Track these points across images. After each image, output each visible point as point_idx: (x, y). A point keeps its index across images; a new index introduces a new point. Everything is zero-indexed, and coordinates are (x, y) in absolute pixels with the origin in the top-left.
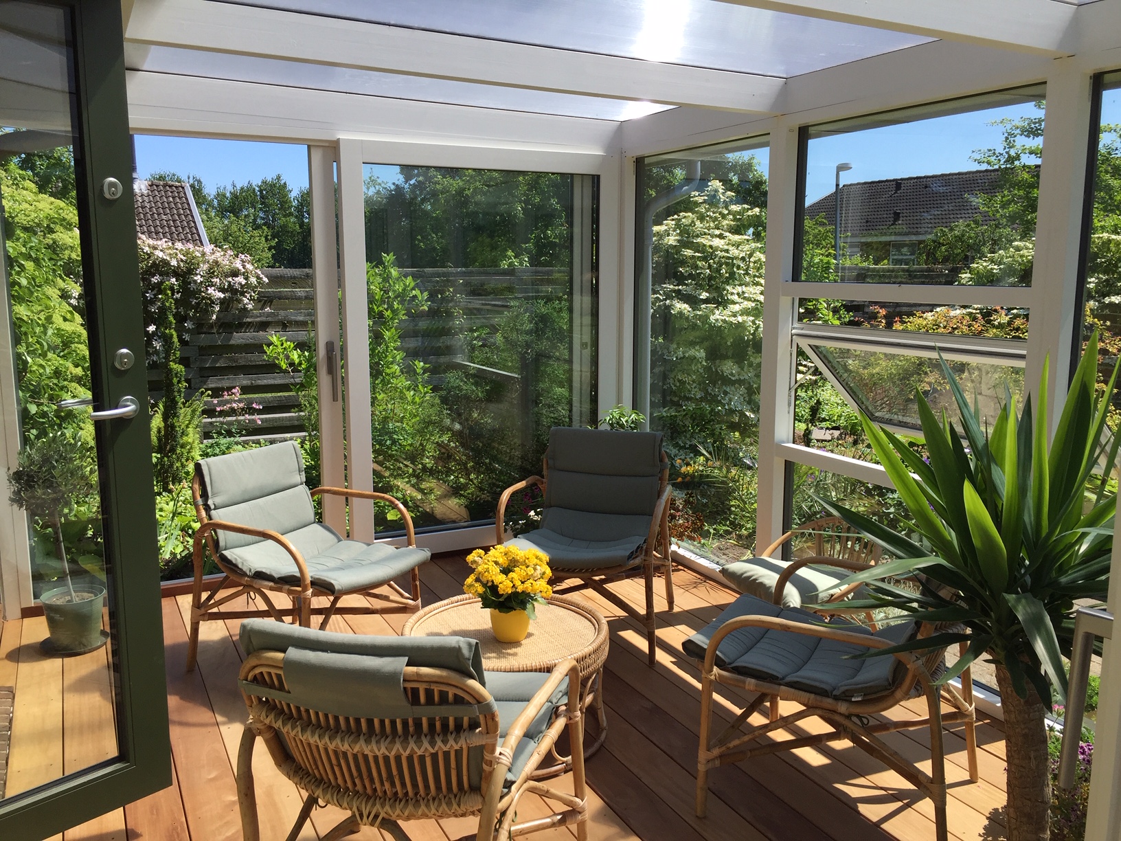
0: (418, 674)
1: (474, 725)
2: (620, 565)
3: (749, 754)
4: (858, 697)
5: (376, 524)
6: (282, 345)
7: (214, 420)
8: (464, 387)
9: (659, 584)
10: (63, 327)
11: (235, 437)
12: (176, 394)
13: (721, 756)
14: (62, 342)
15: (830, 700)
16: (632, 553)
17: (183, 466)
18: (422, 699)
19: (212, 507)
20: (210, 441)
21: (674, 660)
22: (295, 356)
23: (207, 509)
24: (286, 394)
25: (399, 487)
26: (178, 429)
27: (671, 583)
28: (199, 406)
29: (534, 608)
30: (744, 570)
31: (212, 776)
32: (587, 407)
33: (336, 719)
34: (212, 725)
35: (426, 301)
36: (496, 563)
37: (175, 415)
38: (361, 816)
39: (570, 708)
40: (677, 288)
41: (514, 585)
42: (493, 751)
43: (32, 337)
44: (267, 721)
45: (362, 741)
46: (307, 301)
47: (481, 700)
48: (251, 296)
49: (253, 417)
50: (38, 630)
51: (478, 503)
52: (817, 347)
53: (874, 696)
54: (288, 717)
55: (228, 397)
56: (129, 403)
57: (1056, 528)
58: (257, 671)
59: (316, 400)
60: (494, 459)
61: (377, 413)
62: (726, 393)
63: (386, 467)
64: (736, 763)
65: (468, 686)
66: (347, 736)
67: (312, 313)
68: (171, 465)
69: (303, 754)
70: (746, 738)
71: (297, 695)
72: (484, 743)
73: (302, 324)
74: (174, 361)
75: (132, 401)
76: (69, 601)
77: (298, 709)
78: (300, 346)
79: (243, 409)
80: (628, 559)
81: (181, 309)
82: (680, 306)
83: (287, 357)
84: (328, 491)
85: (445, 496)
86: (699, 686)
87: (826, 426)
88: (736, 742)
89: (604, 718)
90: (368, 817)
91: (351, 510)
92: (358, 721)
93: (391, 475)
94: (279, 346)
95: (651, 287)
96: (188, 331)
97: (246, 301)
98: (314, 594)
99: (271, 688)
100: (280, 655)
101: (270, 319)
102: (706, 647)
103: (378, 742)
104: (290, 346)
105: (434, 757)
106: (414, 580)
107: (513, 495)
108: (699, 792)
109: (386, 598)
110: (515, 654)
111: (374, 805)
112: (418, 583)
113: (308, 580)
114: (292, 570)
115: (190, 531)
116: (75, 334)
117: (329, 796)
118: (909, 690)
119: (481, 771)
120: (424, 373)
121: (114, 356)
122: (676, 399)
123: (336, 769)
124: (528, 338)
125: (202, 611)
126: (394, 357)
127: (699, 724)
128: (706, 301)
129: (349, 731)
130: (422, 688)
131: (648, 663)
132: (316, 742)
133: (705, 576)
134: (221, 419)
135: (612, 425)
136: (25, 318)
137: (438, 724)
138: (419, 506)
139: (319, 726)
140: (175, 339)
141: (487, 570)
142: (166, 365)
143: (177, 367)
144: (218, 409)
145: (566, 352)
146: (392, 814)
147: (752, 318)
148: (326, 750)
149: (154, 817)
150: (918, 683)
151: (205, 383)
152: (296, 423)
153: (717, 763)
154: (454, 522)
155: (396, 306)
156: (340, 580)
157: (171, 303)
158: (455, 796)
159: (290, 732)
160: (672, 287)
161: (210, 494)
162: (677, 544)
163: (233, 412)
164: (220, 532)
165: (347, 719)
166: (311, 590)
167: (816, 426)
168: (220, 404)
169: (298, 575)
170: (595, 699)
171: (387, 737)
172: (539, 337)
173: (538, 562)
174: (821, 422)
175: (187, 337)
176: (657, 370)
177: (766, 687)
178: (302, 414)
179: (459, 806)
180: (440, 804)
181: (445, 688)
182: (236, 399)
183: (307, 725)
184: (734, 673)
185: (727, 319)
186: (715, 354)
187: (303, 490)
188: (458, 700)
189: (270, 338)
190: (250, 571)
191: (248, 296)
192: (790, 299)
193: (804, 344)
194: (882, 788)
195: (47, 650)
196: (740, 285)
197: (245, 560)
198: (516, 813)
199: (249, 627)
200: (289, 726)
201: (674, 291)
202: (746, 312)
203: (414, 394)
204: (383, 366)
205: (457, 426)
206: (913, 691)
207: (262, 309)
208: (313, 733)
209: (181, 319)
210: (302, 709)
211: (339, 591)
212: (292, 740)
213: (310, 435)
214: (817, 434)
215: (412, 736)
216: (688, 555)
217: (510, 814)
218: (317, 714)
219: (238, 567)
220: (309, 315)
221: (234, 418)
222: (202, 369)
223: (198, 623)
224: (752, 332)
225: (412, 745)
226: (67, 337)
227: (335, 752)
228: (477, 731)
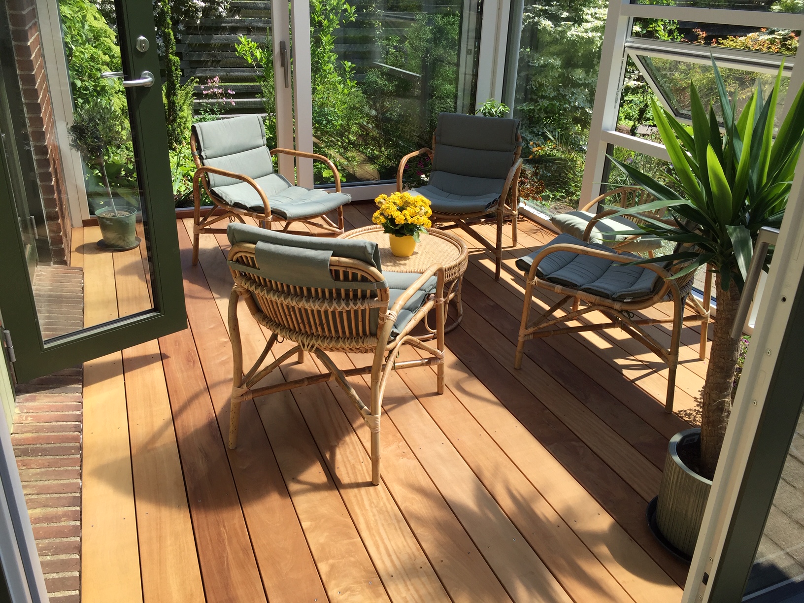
0: (339, 261)
1: (373, 296)
2: (480, 212)
3: (553, 333)
4: (628, 299)
5: (315, 180)
6: (248, 44)
7: (201, 101)
8: (380, 82)
9: (507, 229)
10: (94, 25)
11: (216, 114)
12: (174, 78)
13: (534, 333)
14: (94, 36)
15: (610, 301)
16: (490, 203)
17: (182, 132)
18: (342, 277)
19: (205, 157)
20: (199, 116)
21: (513, 278)
22: (258, 53)
23: (201, 158)
24: (252, 84)
25: (331, 155)
26: (177, 104)
27: (516, 227)
28: (190, 89)
29: (419, 235)
30: (567, 219)
31: (212, 326)
32: (467, 101)
33: (288, 286)
34: (210, 299)
35: (354, 14)
36: (394, 203)
37: (175, 94)
38: (304, 346)
39: (437, 295)
40: (544, 8)
41: (406, 219)
42: (385, 312)
43: (74, 30)
44: (246, 287)
45: (304, 300)
46: (266, 11)
47: (378, 280)
48: (224, 6)
49: (229, 100)
50: (95, 234)
51: (385, 167)
52: (644, 57)
53: (639, 299)
54: (259, 285)
55: (211, 84)
56: (147, 76)
57: (769, 182)
58: (239, 255)
59: (273, 88)
60: (399, 137)
61: (317, 99)
62: (573, 94)
63: (322, 140)
64: (543, 338)
65: (370, 271)
66: (295, 297)
67: (270, 22)
68: (174, 130)
69: (268, 308)
70: (551, 323)
71: (264, 271)
72: (379, 307)
73: (262, 30)
74: (172, 53)
75: (149, 75)
76: (113, 216)
77: (264, 280)
78: (261, 46)
79: (221, 94)
80: (486, 208)
81: (175, 15)
82: (547, 23)
83: (252, 54)
84: (282, 152)
85: (364, 162)
86: (523, 291)
87: (649, 124)
88: (545, 325)
89: (462, 309)
90: (308, 347)
91: (298, 169)
92: (301, 289)
93: (326, 146)
94: (247, 45)
95: (523, 7)
96: (180, 32)
97: (221, 9)
98: (274, 220)
99: (247, 266)
100: (253, 246)
101: (238, 25)
102: (531, 264)
103: (314, 302)
104: (254, 46)
105: (348, 312)
106: (340, 215)
107: (410, 161)
108: (517, 354)
109: (321, 226)
110: (405, 264)
111: (311, 340)
112: (342, 218)
113: (270, 210)
114: (258, 202)
115: (189, 178)
116: (102, 30)
117: (284, 333)
118: (663, 296)
119: (377, 324)
120: (351, 71)
121: (136, 41)
122: (535, 97)
123: (288, 317)
124: (427, 45)
125: (201, 227)
126: (329, 57)
127: (521, 314)
128: (567, 19)
129: (296, 295)
130: (341, 270)
131: (494, 279)
132: (276, 300)
133: (542, 226)
134: (206, 101)
135: (484, 114)
136: (69, 16)
137: (351, 294)
138: (344, 169)
139: (277, 290)
140: (172, 37)
141: (388, 208)
142: (167, 56)
143: (175, 58)
144: (204, 92)
145: (456, 57)
146: (322, 346)
147: (599, 34)
148: (282, 305)
149: (177, 347)
150: (670, 292)
151: (194, 73)
152: (259, 106)
153: (531, 337)
154: (369, 180)
155: (331, 17)
156: (290, 211)
157: (168, 8)
158: (361, 338)
159: (261, 294)
160: (540, 7)
161: (202, 148)
162: (525, 203)
163: (214, 96)
164: (210, 174)
165: (295, 287)
166: (271, 216)
167: (642, 123)
168: (205, 89)
169: (263, 206)
170: (456, 296)
171: (319, 299)
172: (436, 45)
173: (423, 204)
174: (646, 121)
175: (180, 37)
176: (523, 74)
177: (569, 291)
178: (264, 99)
179: (363, 343)
180: (351, 342)
181: (356, 271)
182: (217, 85)
183: (270, 290)
184: (548, 281)
185: (580, 35)
186: (569, 63)
187: (265, 149)
188: (364, 279)
189: (240, 38)
190: (231, 202)
191: (222, 5)
192: (626, 18)
193: (633, 54)
194: (640, 361)
195: (102, 247)
196: (594, 7)
197: (227, 195)
198: (398, 352)
199: (233, 228)
200: (259, 290)
201: (541, 10)
202: (595, 29)
203: (344, 87)
204: (321, 65)
205: (374, 113)
206: (666, 297)
207: (233, 16)
208: (274, 295)
209: (176, 22)
210: (267, 280)
211: (290, 217)
212: (260, 297)
213: (269, 115)
214: (641, 129)
215: (335, 300)
216: (532, 210)
217: (395, 352)
218: (276, 283)
219: (223, 199)
220: (268, 22)
221: (216, 101)
222: (191, 62)
223: (198, 235)
224: (599, 45)
225: (335, 304)
226: (97, 32)
227: (287, 306)
228: (376, 299)
